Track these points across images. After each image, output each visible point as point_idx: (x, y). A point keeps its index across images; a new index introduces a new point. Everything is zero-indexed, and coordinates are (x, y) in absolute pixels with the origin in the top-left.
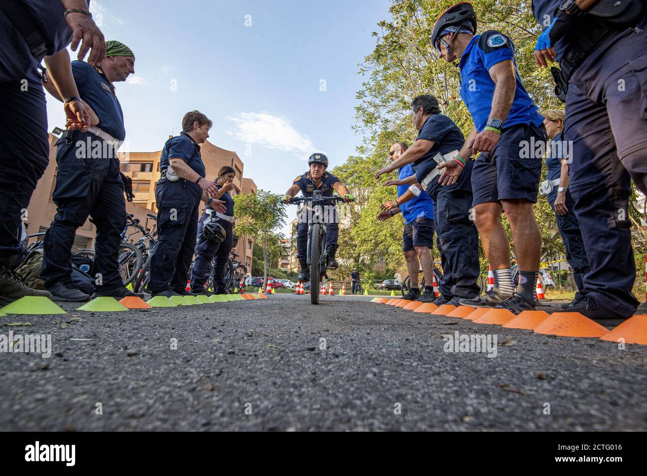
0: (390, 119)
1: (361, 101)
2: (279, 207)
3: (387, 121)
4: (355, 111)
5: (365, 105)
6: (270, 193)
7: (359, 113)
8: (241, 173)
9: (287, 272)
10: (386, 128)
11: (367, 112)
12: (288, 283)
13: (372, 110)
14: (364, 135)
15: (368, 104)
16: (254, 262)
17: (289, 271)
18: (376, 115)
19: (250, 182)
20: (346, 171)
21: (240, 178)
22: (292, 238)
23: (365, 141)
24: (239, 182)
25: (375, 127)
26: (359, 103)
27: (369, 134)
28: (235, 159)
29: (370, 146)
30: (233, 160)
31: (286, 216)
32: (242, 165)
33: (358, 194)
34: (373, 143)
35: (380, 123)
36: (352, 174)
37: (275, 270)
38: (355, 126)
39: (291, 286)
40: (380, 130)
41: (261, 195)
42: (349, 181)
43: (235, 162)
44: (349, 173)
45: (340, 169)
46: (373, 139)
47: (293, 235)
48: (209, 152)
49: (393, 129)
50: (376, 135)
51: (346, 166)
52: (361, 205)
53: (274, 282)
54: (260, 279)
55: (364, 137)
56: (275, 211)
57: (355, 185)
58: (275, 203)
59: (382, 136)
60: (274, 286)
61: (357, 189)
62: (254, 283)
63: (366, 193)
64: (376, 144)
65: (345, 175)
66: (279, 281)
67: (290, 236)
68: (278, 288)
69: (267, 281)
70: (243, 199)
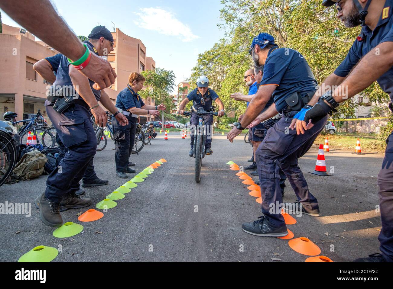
0: (243, 18)
1: (224, 5)
2: (170, 79)
3: (241, 20)
4: (220, 13)
5: (227, 8)
6: (164, 70)
7: (223, 14)
8: (144, 54)
9: (175, 115)
10: (240, 25)
11: (228, 14)
12: (177, 123)
13: (231, 12)
14: (225, 30)
18: (234, 16)
19: (151, 59)
23: (226, 34)
24: (144, 60)
27: (228, 30)
28: (140, 44)
29: (229, 39)
31: (175, 85)
32: (145, 48)
33: (220, 69)
34: (231, 36)
35: (236, 22)
36: (216, 56)
37: (169, 115)
38: (219, 24)
39: (178, 126)
40: (236, 26)
41: (159, 71)
42: (214, 61)
43: (140, 46)
44: (214, 55)
45: (209, 52)
46: (231, 33)
47: (179, 93)
48: (123, 39)
49: (244, 26)
50: (234, 30)
51: (213, 51)
52: (222, 76)
53: (169, 124)
54: (160, 123)
55: (226, 32)
56: (167, 81)
57: (219, 63)
58: (168, 76)
59: (237, 31)
60: (168, 127)
61: (219, 66)
62: (157, 124)
63: (225, 69)
64: (233, 37)
65: (212, 56)
66: (171, 123)
67: (177, 94)
68: (171, 128)
69: (164, 123)
70: (147, 74)
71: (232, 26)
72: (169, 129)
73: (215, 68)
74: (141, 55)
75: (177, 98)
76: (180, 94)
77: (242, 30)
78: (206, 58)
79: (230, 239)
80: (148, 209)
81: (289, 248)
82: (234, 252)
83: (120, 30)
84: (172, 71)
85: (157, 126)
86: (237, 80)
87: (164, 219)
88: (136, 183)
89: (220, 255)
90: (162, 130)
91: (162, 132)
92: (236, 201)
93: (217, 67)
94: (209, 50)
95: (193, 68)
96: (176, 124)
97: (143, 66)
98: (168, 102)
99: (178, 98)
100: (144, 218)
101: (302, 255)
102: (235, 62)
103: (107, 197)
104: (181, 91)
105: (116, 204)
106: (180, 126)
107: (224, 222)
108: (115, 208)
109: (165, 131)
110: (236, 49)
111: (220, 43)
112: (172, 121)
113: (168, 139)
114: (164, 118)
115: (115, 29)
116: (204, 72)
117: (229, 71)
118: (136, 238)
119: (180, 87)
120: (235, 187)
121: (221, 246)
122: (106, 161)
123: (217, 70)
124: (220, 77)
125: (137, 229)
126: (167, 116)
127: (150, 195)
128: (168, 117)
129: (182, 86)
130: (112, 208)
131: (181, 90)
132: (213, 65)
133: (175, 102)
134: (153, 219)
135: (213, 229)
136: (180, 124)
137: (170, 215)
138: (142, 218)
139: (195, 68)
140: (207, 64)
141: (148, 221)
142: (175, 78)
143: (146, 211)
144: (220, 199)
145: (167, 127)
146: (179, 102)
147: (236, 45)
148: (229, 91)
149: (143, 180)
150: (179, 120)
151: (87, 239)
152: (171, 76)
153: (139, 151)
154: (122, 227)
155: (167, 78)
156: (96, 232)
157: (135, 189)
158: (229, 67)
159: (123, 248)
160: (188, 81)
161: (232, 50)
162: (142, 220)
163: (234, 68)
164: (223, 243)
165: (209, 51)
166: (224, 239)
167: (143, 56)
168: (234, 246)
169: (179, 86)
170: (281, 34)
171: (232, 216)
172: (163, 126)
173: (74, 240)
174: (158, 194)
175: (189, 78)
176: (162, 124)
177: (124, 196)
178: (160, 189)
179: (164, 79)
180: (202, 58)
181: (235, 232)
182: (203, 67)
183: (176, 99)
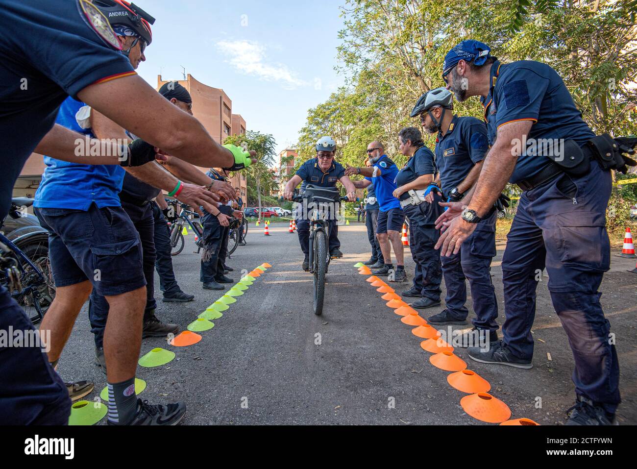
0: (370, 58)
1: (342, 41)
2: (268, 146)
3: (367, 61)
4: (337, 51)
5: (346, 45)
6: (260, 133)
7: (341, 53)
8: (230, 110)
9: (277, 198)
10: (366, 68)
11: (348, 52)
13: (353, 49)
14: (345, 75)
15: (349, 43)
16: (248, 190)
17: (280, 197)
18: (357, 55)
19: (238, 118)
20: (329, 109)
21: (229, 115)
22: (280, 168)
23: (346, 81)
24: (229, 119)
25: (355, 67)
26: (340, 42)
27: (350, 75)
28: (223, 96)
29: (351, 87)
30: (221, 97)
31: (275, 154)
32: (230, 101)
33: (340, 130)
34: (353, 84)
35: (360, 63)
36: (334, 111)
37: (267, 197)
38: (337, 68)
39: (282, 213)
40: (361, 69)
41: (252, 136)
42: (332, 119)
43: (223, 100)
44: (331, 110)
45: (323, 107)
46: (354, 79)
47: (281, 165)
48: (198, 90)
49: (372, 68)
50: (357, 75)
51: (329, 104)
52: (343, 140)
53: (268, 211)
54: (255, 210)
55: (346, 77)
56: (265, 149)
57: (338, 121)
58: (265, 143)
59: (362, 76)
60: (268, 215)
61: (339, 125)
62: (251, 213)
63: (347, 129)
64: (357, 84)
65: (328, 112)
66: (272, 209)
67: (278, 166)
68: (272, 216)
69: (262, 210)
70: (235, 140)
71: (355, 69)
72: (269, 218)
73: (333, 128)
74: (225, 112)
75: (279, 173)
76: (283, 167)
77: (369, 75)
78: (319, 115)
79: (359, 358)
80: (255, 329)
81: (430, 365)
82: (365, 372)
83: (192, 78)
84: (271, 135)
85: (251, 214)
86: (364, 145)
87: (278, 340)
88: (234, 297)
89: (348, 376)
90: (259, 221)
91: (259, 223)
92: (367, 314)
93: (336, 127)
94: (324, 103)
95: (301, 130)
96: (279, 211)
97: (228, 128)
98: (266, 180)
99: (281, 173)
100: (251, 339)
101: (445, 371)
102: (361, 120)
103: (200, 317)
104: (285, 163)
105: (212, 325)
106: (284, 213)
107: (352, 339)
108: (212, 329)
109: (264, 221)
110: (362, 101)
111: (339, 93)
112: (273, 206)
113: (270, 234)
114: (262, 202)
115: (186, 76)
116: (318, 134)
117: (352, 132)
118: (246, 362)
119: (283, 156)
120: (365, 297)
121: (349, 366)
122: (187, 270)
123: (336, 131)
124: (341, 141)
125: (245, 353)
126: (266, 199)
127: (256, 312)
128: (267, 201)
129: (285, 155)
130: (209, 330)
131: (284, 160)
132: (330, 124)
133: (276, 179)
134: (263, 340)
135: (339, 349)
136: (285, 211)
137: (284, 334)
138: (249, 339)
139: (304, 130)
140: (321, 123)
141: (257, 343)
142: (275, 145)
143: (253, 331)
144: (346, 313)
145: (265, 216)
146: (282, 178)
147: (361, 96)
148: (353, 161)
149: (243, 293)
150: (284, 204)
151: (185, 367)
152: (270, 142)
153: (231, 253)
154: (226, 351)
155: (264, 145)
156: (195, 358)
157: (234, 306)
158: (352, 127)
159: (232, 374)
160: (294, 148)
161: (355, 102)
162: (250, 342)
163: (359, 128)
164: (352, 363)
165: (323, 105)
166: (353, 358)
167: (228, 113)
168: (365, 365)
169: (281, 155)
170: (423, 81)
171: (361, 333)
172: (260, 215)
173: (169, 368)
174: (265, 310)
175: (296, 145)
176: (259, 211)
177: (221, 315)
178: (268, 303)
179: (260, 146)
180: (313, 114)
181: (366, 350)
182: (315, 128)
183: (277, 174)
